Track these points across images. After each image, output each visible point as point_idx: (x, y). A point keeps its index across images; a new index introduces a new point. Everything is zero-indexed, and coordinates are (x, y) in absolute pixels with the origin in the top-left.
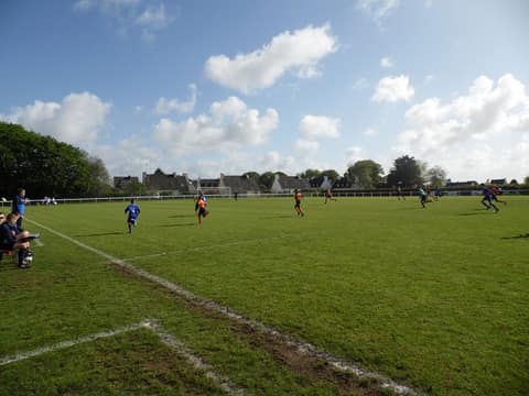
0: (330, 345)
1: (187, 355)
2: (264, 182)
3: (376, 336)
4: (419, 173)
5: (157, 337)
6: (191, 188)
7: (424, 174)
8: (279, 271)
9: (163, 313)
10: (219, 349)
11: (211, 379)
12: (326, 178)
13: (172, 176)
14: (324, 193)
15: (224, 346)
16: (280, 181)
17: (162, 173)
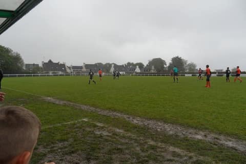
7: (185, 66)
12: (137, 67)
13: (58, 64)
16: (114, 67)
17: (52, 62)
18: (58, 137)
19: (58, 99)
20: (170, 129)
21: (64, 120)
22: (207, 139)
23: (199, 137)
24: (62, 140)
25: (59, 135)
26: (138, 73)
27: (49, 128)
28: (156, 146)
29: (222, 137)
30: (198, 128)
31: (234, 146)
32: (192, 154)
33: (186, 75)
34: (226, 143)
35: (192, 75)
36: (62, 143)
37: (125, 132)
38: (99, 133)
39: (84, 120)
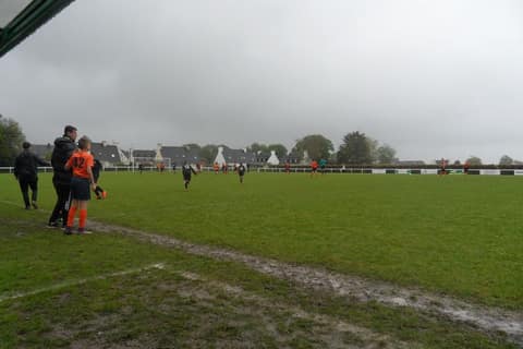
2: (206, 156)
4: (368, 151)
6: (124, 160)
7: (374, 153)
12: (273, 153)
13: (102, 145)
18: (98, 304)
19: (100, 221)
20: (339, 285)
21: (111, 266)
22: (415, 305)
23: (400, 301)
24: (106, 311)
25: (100, 299)
26: (274, 166)
27: (79, 286)
28: (311, 322)
29: (446, 301)
30: (398, 281)
31: (472, 318)
32: (385, 337)
33: (375, 171)
34: (456, 313)
35: (387, 172)
36: (106, 318)
37: (245, 293)
38: (188, 295)
39: (157, 266)
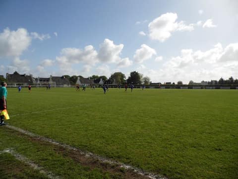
0: (100, 152)
1: (30, 164)
2: (72, 80)
3: (119, 147)
4: (140, 78)
5: (13, 157)
6: (34, 82)
7: (142, 80)
8: (77, 121)
9: (17, 145)
10: (46, 159)
11: (42, 174)
12: (101, 79)
13: (24, 76)
14: (100, 86)
15: (50, 158)
16: (80, 80)
17: (18, 74)
